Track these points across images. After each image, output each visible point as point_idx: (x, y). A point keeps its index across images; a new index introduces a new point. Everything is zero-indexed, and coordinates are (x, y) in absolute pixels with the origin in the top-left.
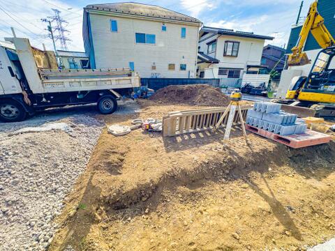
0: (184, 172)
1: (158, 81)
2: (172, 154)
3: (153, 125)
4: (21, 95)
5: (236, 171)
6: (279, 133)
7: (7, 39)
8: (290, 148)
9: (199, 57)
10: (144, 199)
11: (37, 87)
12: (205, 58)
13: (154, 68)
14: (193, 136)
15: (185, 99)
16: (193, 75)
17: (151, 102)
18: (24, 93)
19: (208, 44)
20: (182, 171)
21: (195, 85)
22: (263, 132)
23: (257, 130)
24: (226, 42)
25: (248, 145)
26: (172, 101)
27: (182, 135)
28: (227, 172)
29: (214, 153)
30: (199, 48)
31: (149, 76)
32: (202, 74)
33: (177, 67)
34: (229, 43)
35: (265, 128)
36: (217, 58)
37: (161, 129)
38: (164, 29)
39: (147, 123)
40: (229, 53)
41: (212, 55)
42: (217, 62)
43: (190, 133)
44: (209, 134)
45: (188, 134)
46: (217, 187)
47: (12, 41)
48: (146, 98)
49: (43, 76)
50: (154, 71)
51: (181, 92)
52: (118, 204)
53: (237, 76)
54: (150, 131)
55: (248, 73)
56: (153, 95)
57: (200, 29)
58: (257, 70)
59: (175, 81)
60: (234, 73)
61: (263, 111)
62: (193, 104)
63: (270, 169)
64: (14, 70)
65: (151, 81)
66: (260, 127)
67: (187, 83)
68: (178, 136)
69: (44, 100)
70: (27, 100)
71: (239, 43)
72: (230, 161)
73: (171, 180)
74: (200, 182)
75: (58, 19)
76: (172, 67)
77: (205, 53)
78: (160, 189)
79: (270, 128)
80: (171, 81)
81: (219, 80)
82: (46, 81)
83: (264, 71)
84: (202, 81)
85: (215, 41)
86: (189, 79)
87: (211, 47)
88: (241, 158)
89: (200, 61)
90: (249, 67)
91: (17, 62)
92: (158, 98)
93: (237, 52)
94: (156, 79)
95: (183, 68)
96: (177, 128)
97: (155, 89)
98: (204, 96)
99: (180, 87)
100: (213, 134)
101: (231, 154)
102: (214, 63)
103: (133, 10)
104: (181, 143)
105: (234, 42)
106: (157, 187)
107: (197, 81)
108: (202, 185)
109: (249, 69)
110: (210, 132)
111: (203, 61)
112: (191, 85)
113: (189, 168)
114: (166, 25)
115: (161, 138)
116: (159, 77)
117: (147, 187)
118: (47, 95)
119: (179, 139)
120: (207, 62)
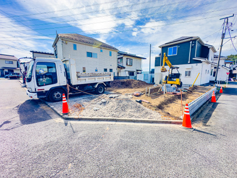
4: (66, 86)
11: (75, 81)
12: (119, 66)
13: (96, 70)
16: (116, 75)
24: (127, 59)
33: (108, 70)
36: (124, 66)
38: (101, 51)
40: (129, 64)
42: (124, 68)
49: (78, 76)
55: (137, 73)
69: (77, 88)
71: (132, 59)
82: (79, 79)
85: (122, 58)
90: (137, 70)
93: (132, 63)
105: (130, 59)
114: (102, 49)
118: (78, 85)
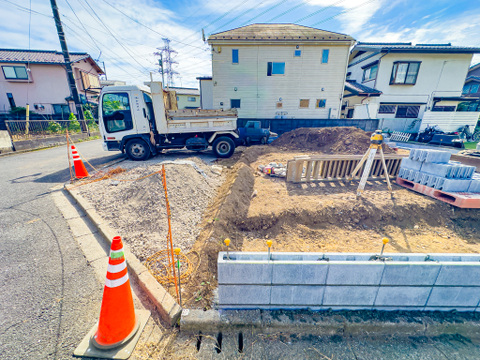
0: (305, 212)
1: (283, 122)
2: (295, 197)
3: (275, 170)
4: (148, 135)
5: (368, 221)
6: (441, 189)
7: (145, 83)
8: (455, 207)
9: (346, 88)
10: (265, 228)
11: (163, 128)
12: (358, 90)
13: (280, 105)
14: (322, 185)
15: (319, 145)
16: (336, 114)
17: (273, 149)
18: (152, 133)
19: (365, 68)
20: (304, 211)
21: (334, 128)
22: (420, 187)
23: (412, 185)
24: (395, 63)
25: (393, 199)
26: (301, 148)
27: (308, 183)
28: (357, 221)
29: (344, 201)
30: (349, 74)
31: (272, 117)
32: (351, 112)
33: (313, 103)
34: (400, 66)
35: (422, 182)
36: (378, 88)
37: (284, 174)
38: (298, 53)
39: (269, 167)
40: (399, 79)
41: (369, 85)
42: (377, 94)
43: (319, 182)
44: (342, 185)
45: (317, 182)
46: (342, 232)
47: (149, 85)
48: (267, 143)
49: (169, 117)
50: (280, 110)
51: (314, 137)
52: (242, 226)
53: (415, 115)
54: (272, 175)
55: (435, 109)
56: (276, 140)
57: (352, 48)
58: (455, 104)
59: (308, 123)
60: (408, 111)
61: (421, 160)
62: (330, 152)
63: (416, 227)
64: (147, 111)
65: (274, 122)
66: (416, 180)
67: (324, 125)
68: (304, 183)
69: (167, 140)
70: (153, 141)
71: (420, 63)
72: (363, 210)
73: (293, 218)
74: (323, 224)
75: (167, 49)
76: (304, 103)
77: (359, 81)
78: (280, 222)
79: (430, 182)
80: (301, 122)
81: (377, 121)
82: (171, 122)
83: (474, 106)
84: (348, 122)
85: (377, 63)
86: (329, 120)
87: (368, 72)
88: (376, 210)
89: (349, 93)
90: (437, 100)
91: (149, 104)
92: (282, 144)
93: (416, 76)
94: (282, 119)
95: (321, 104)
96: (303, 175)
97: (279, 132)
98: (348, 142)
99: (314, 130)
100: (348, 185)
101: (365, 204)
102: (371, 95)
103: (259, 34)
104: (307, 190)
105: (409, 63)
106: (277, 220)
107: (341, 123)
108: (325, 228)
109: (438, 104)
110: (344, 183)
111: (354, 93)
112: (329, 128)
113: (312, 209)
114: (300, 48)
115: (284, 184)
116: (285, 117)
117: (268, 218)
118: (170, 136)
119: (304, 186)
120: (360, 95)
